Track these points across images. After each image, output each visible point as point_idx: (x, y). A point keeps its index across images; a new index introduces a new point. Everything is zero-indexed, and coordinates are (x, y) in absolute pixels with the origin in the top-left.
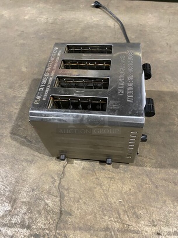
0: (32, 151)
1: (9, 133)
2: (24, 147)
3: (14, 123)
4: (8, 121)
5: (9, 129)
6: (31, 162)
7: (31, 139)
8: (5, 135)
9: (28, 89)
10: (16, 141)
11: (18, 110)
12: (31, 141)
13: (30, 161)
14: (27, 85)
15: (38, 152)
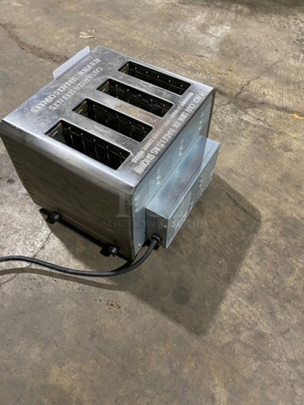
0: (229, 183)
1: (263, 223)
2: (240, 192)
3: (253, 238)
4: (266, 248)
5: (263, 230)
6: (231, 170)
7: (228, 200)
8: (270, 223)
9: (220, 309)
10: (252, 206)
11: (246, 264)
12: (228, 197)
13: (233, 172)
14: (221, 323)
15: (220, 178)
